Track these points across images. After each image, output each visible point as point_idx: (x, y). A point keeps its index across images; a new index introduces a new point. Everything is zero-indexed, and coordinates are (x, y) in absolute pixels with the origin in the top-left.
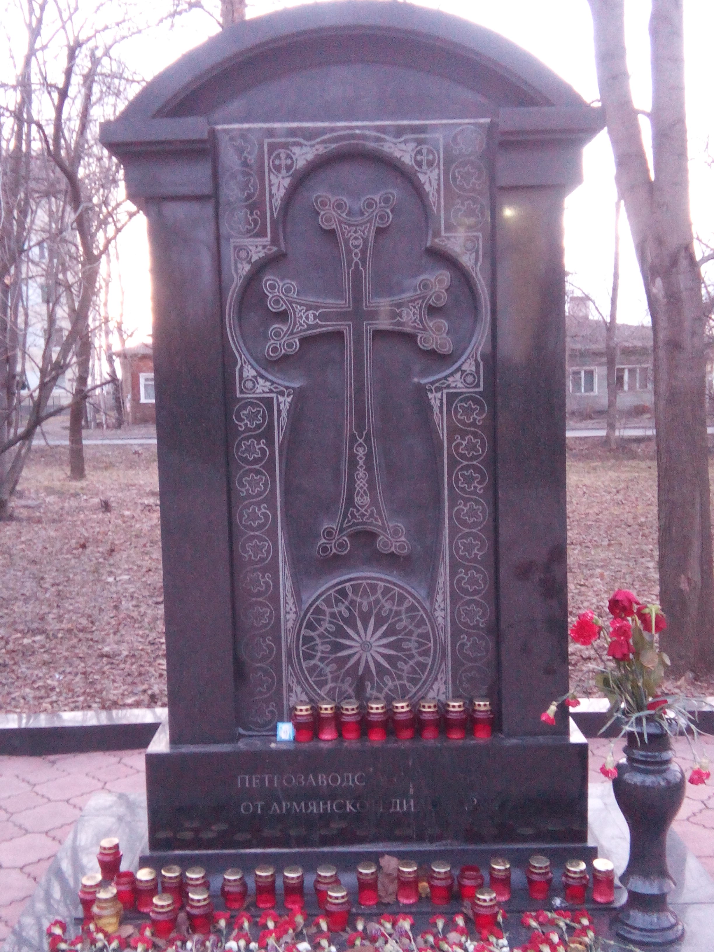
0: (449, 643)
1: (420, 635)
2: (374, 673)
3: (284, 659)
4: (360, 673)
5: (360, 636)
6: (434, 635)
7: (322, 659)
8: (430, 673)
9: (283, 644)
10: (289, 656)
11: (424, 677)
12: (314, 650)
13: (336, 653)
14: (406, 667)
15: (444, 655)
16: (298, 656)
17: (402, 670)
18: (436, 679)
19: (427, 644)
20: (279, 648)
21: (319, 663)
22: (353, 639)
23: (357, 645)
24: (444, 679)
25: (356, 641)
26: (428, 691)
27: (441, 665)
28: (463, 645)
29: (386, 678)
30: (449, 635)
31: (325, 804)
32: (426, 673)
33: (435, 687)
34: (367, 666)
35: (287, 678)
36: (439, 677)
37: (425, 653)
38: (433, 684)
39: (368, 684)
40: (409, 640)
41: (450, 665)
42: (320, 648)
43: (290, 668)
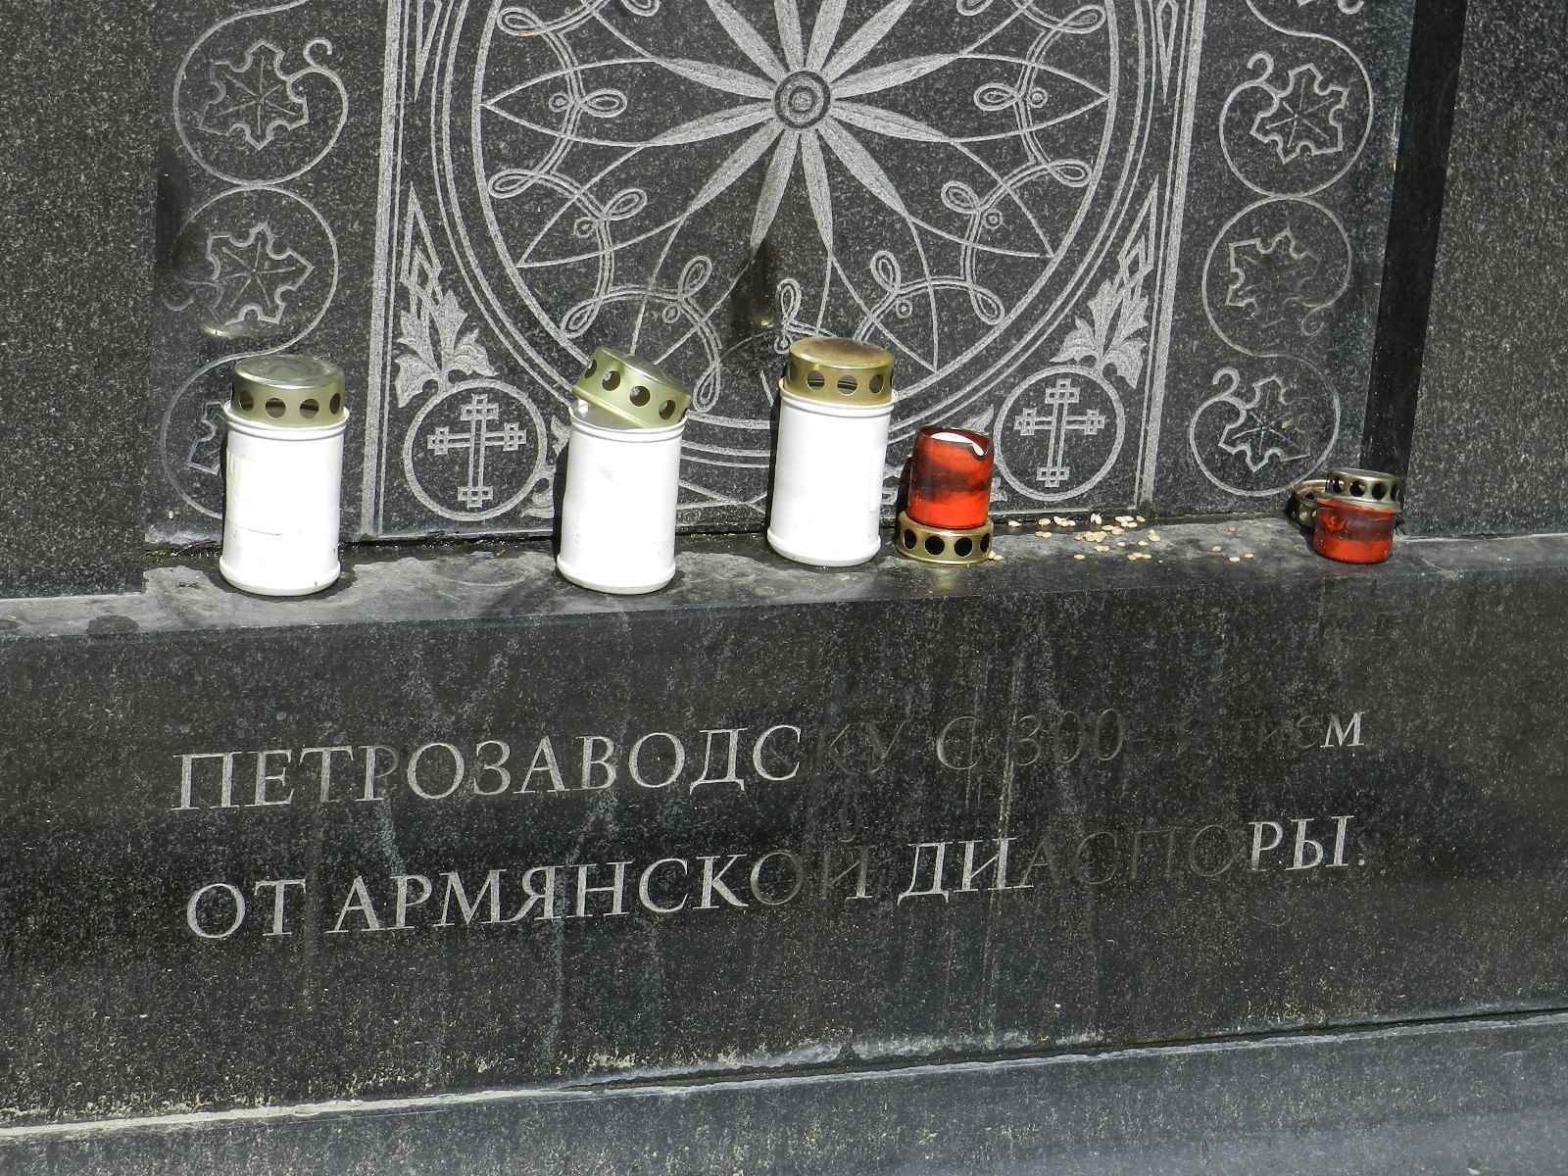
0: (1192, 88)
1: (1061, 52)
2: (827, 238)
3: (387, 156)
4: (758, 236)
5: (776, 47)
6: (1129, 51)
7: (578, 164)
8: (1084, 239)
9: (390, 77)
10: (415, 143)
11: (1056, 258)
12: (542, 116)
13: (652, 129)
14: (979, 210)
15: (1159, 153)
16: (460, 139)
17: (961, 225)
18: (1109, 270)
19: (1091, 96)
20: (369, 101)
21: (563, 183)
22: (743, 63)
23: (759, 89)
24: (1144, 270)
25: (757, 72)
26: (1068, 327)
27: (1139, 197)
28: (1251, 103)
29: (882, 261)
30: (1196, 49)
31: (604, 876)
32: (1068, 240)
33: (1101, 306)
34: (796, 203)
35: (395, 254)
36: (1124, 261)
37: (1076, 141)
38: (1091, 293)
39: (791, 289)
40: (1011, 75)
41: (1180, 200)
42: (577, 103)
43: (414, 206)
